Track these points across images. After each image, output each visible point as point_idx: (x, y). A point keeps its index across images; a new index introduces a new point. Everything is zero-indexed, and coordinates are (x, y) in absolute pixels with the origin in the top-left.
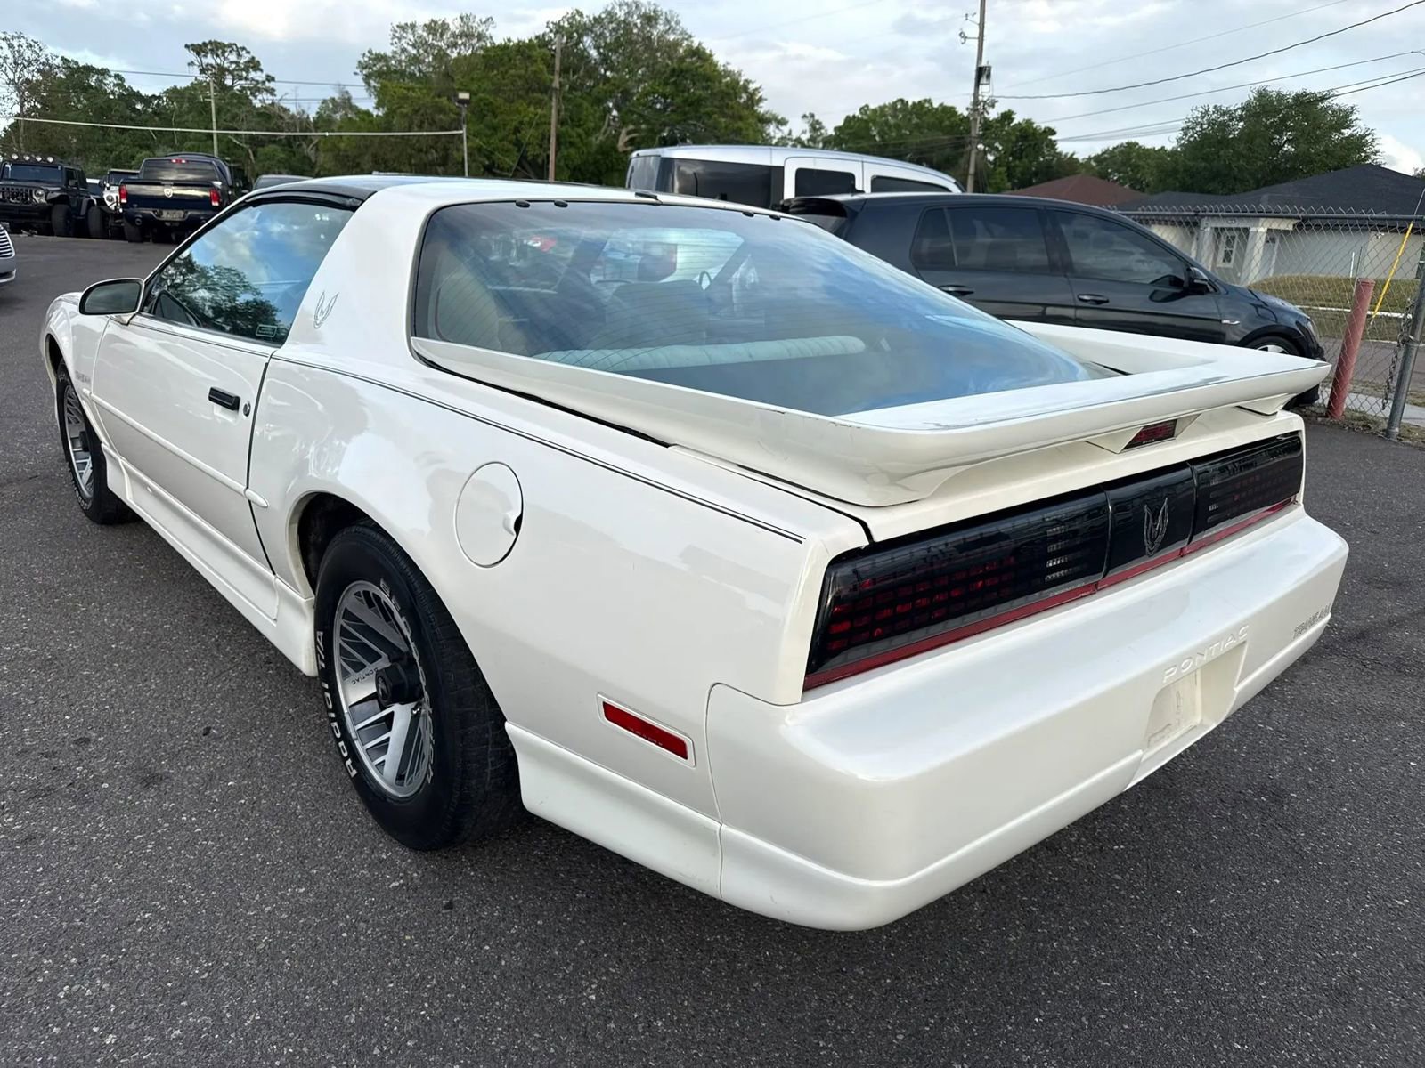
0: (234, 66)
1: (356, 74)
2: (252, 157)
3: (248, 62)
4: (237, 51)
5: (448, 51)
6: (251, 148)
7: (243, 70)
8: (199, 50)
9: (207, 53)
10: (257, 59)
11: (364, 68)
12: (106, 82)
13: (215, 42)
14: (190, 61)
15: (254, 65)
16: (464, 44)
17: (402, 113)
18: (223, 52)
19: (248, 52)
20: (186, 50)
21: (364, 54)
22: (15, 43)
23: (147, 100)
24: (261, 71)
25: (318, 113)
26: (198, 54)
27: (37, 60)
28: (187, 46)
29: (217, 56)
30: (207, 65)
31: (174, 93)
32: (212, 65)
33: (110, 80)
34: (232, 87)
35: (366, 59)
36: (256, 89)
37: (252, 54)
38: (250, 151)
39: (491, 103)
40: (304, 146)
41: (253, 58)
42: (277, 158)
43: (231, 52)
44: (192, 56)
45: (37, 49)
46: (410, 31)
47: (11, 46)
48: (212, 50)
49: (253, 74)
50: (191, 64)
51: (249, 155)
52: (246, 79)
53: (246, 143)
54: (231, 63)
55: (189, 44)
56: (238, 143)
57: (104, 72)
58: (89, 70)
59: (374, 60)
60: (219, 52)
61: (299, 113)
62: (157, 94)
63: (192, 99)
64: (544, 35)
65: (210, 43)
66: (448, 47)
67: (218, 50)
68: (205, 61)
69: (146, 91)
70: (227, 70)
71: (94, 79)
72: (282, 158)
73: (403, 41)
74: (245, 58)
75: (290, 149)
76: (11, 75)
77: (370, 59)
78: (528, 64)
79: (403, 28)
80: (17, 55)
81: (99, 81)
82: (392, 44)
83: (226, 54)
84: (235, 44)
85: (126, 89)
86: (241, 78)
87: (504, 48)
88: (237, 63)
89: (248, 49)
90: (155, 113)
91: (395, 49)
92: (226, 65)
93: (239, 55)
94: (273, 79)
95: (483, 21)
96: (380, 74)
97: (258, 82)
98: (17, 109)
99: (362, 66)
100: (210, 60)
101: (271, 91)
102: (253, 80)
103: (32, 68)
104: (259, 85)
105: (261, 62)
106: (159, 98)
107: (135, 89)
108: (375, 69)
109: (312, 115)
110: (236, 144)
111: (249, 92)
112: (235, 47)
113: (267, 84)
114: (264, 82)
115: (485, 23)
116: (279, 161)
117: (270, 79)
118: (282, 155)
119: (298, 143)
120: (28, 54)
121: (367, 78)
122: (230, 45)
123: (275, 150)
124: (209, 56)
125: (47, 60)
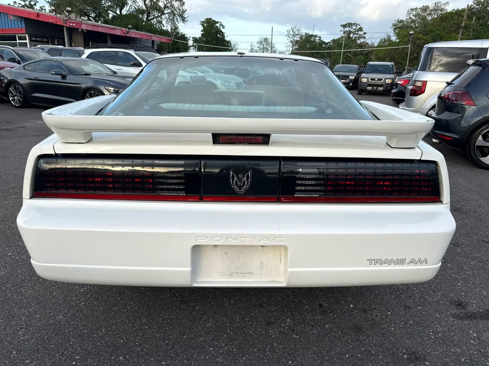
0: (354, 30)
1: (391, 28)
2: (353, 60)
3: (359, 28)
4: (356, 25)
5: (427, 17)
6: (354, 57)
7: (357, 31)
8: (344, 26)
9: (347, 27)
10: (362, 27)
11: (394, 26)
12: (316, 39)
13: (350, 23)
14: (341, 30)
15: (361, 29)
16: (434, 14)
17: (403, 41)
18: (352, 26)
19: (360, 25)
20: (340, 27)
21: (396, 21)
22: (294, 30)
23: (326, 44)
24: (362, 31)
25: (378, 44)
26: (344, 27)
27: (298, 34)
28: (341, 25)
29: (350, 27)
30: (346, 31)
31: (334, 41)
32: (347, 31)
33: (318, 38)
34: (352, 37)
35: (396, 22)
36: (359, 38)
37: (361, 26)
38: (353, 58)
39: (440, 35)
40: (371, 55)
41: (361, 27)
42: (361, 60)
43: (354, 26)
44: (342, 28)
45: (299, 31)
46: (414, 11)
47: (293, 31)
48: (348, 26)
49: (360, 32)
50: (341, 31)
51: (352, 59)
52: (357, 34)
53: (352, 55)
54: (354, 29)
55: (342, 24)
56: (350, 55)
57: (316, 36)
58: (312, 36)
59: (399, 22)
60: (351, 26)
61: (371, 44)
62: (330, 42)
63: (338, 43)
64: (471, 6)
65: (348, 23)
66: (427, 15)
67: (350, 25)
68: (346, 29)
69: (326, 41)
70: (352, 32)
71: (313, 38)
72: (362, 60)
73: (411, 15)
74: (359, 27)
75: (366, 57)
76: (291, 39)
77: (397, 22)
78: (460, 18)
79: (412, 10)
80: (294, 33)
81: (314, 39)
82: (407, 16)
83: (352, 27)
84: (356, 23)
85: (321, 41)
86: (356, 34)
87: (451, 13)
88: (355, 29)
89: (360, 24)
90: (328, 47)
91: (407, 18)
92: (352, 30)
93: (357, 27)
94: (366, 33)
95: (444, 4)
96: (400, 28)
97: (361, 35)
98: (291, 49)
99: (394, 25)
100: (347, 29)
101: (364, 38)
102: (359, 34)
103: (297, 37)
104: (361, 36)
105: (363, 28)
106: (330, 43)
107: (324, 41)
108: (398, 26)
109: (376, 45)
110: (349, 56)
111: (357, 39)
112: (356, 24)
113: (364, 35)
114: (363, 35)
115: (445, 4)
116: (361, 61)
117: (365, 33)
118: (363, 59)
119: (369, 54)
120: (297, 32)
121: (394, 30)
122: (354, 24)
123: (361, 57)
124: (347, 28)
125: (301, 34)
